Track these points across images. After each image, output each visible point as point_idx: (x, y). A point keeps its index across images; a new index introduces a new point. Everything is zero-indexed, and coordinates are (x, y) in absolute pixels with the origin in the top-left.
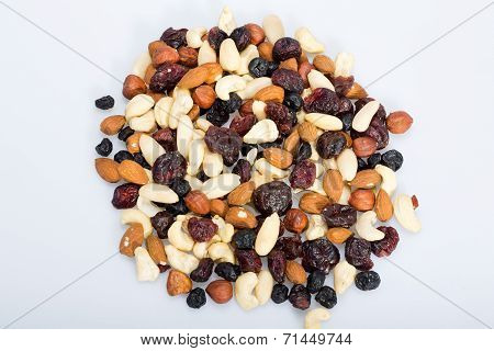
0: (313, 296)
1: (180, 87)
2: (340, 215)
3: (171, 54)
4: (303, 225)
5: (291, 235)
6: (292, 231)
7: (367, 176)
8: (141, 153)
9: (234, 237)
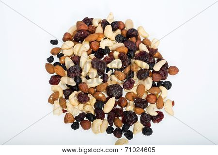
0: (123, 133)
1: (86, 41)
2: (141, 103)
3: (85, 27)
4: (125, 104)
5: (120, 107)
6: (120, 106)
7: (155, 89)
8: (65, 64)
9: (95, 103)
